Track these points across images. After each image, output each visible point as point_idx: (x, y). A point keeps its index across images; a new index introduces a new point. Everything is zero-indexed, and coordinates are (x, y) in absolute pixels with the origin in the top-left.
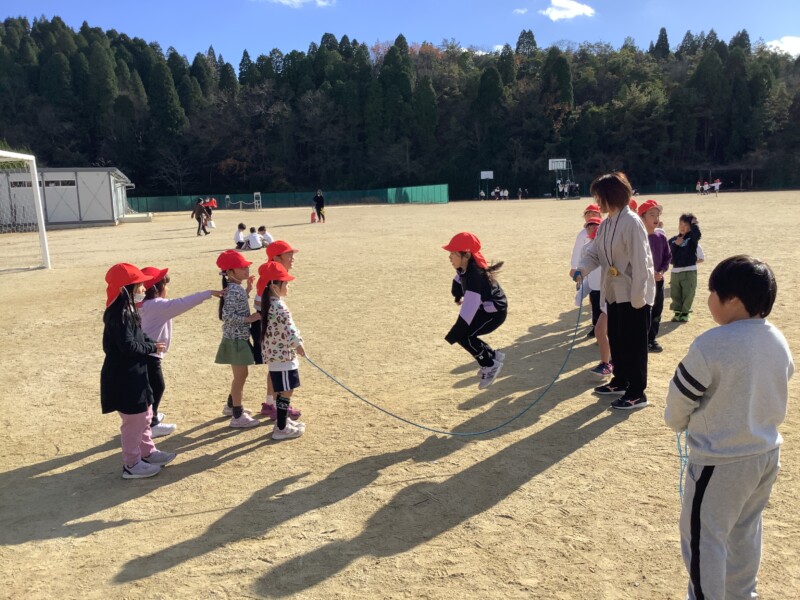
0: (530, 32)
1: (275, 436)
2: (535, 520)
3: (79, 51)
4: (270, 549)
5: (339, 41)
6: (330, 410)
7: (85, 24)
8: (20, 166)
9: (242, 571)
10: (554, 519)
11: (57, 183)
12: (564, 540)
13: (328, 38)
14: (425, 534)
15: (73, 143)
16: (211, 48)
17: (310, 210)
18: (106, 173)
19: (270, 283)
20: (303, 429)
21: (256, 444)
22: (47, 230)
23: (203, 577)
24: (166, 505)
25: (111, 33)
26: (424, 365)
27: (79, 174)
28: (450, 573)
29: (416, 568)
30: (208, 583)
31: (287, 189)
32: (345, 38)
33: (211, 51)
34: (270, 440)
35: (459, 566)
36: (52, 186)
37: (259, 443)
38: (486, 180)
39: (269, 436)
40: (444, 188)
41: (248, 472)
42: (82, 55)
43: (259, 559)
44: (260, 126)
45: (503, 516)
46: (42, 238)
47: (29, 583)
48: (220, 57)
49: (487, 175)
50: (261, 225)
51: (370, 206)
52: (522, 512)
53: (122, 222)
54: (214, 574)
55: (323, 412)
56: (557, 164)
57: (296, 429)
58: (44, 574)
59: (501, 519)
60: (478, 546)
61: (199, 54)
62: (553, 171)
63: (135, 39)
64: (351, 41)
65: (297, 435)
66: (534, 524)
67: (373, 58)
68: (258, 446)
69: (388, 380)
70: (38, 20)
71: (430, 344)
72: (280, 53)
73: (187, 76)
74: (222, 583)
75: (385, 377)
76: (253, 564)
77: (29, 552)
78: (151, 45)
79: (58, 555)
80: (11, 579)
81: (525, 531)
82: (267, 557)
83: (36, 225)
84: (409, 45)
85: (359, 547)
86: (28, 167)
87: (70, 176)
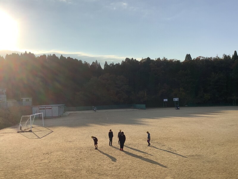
0: (189, 54)
5: (130, 60)
7: (62, 55)
11: (48, 109)
13: (127, 59)
16: (96, 61)
18: (58, 106)
25: (68, 58)
48: (99, 63)
49: (166, 100)
56: (176, 99)
61: (93, 62)
63: (75, 59)
64: (134, 59)
70: (49, 55)
78: (79, 61)
87: (50, 107)
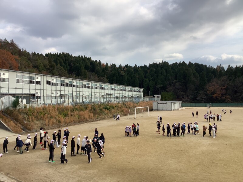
3: (186, 70)
11: (164, 104)
18: (171, 103)
25: (195, 64)
33: (220, 65)
48: (223, 67)
63: (201, 64)
73: (210, 73)
78: (205, 65)
87: (166, 103)
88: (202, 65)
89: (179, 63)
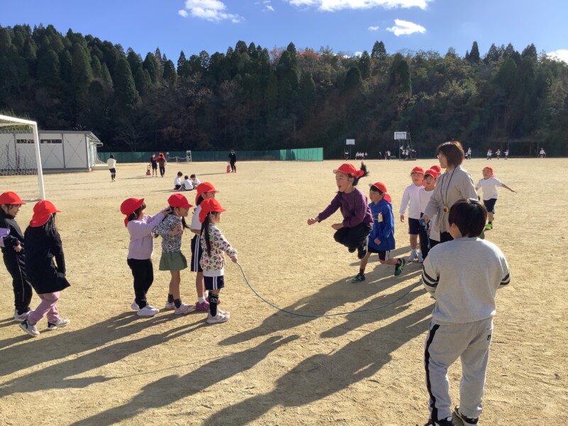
0: (381, 43)
1: (209, 321)
2: (394, 384)
3: (65, 49)
4: (210, 399)
5: (248, 46)
6: (246, 304)
7: (70, 30)
8: (26, 129)
9: (190, 413)
10: (407, 383)
11: (49, 141)
12: (415, 398)
13: (241, 44)
14: (317, 391)
15: (60, 113)
16: (158, 49)
17: (227, 164)
18: (83, 135)
19: (209, 213)
20: (228, 316)
21: (196, 326)
22: (44, 174)
23: (163, 417)
24: (135, 366)
25: (88, 38)
26: (312, 274)
27: (65, 135)
28: (336, 419)
29: (311, 414)
30: (167, 421)
31: (209, 149)
32: (252, 45)
33: (158, 51)
34: (206, 323)
35: (342, 414)
36: (45, 143)
37: (198, 325)
38: (349, 145)
39: (205, 320)
40: (320, 150)
41: (191, 345)
42: (68, 52)
43: (202, 405)
44: (191, 104)
45: (371, 381)
46: (40, 180)
47: (42, 418)
48: (164, 55)
49: (350, 142)
50: (193, 174)
51: (268, 162)
52: (385, 378)
53: (93, 169)
54: (171, 415)
55: (241, 305)
56: (400, 136)
57: (223, 316)
58: (52, 411)
59: (370, 383)
60: (355, 401)
61: (149, 53)
62: (397, 140)
63: (105, 42)
64: (256, 46)
65: (224, 321)
66: (394, 387)
67: (271, 58)
68: (198, 328)
69: (286, 283)
70: (37, 27)
71: (315, 260)
72: (207, 54)
73: (141, 68)
74: (177, 421)
75: (284, 281)
76: (198, 409)
77: (40, 396)
78: (116, 46)
79: (62, 399)
80: (30, 415)
81: (387, 391)
82: (207, 404)
83: (37, 170)
84: (297, 50)
85: (271, 399)
86: (32, 129)
87: (58, 137)
88: (108, 45)
89: (35, 29)
